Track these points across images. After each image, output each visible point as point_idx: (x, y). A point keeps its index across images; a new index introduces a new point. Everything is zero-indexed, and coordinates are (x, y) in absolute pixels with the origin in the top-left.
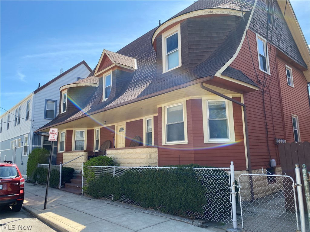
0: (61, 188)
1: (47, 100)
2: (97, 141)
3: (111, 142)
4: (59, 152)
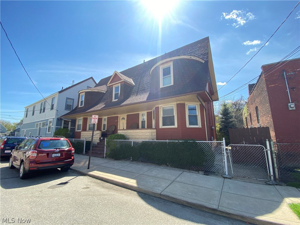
0: (85, 154)
1: (67, 98)
2: (104, 125)
3: (115, 126)
4: (76, 131)
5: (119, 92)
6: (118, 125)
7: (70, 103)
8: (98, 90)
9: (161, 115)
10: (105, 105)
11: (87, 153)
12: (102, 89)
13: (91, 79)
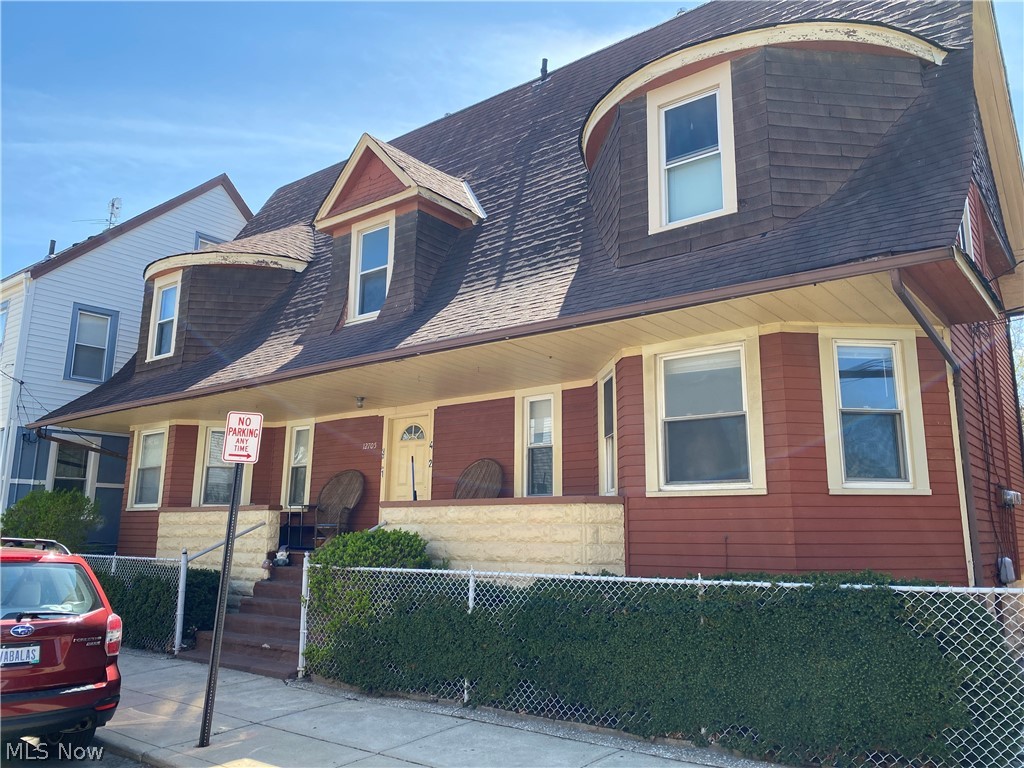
0: (182, 649)
1: (80, 309)
2: (297, 472)
3: (364, 477)
4: (132, 505)
5: (390, 267)
6: (384, 470)
7: (94, 334)
8: (261, 258)
9: (656, 412)
10: (301, 348)
11: (192, 647)
12: (282, 251)
13: (219, 190)
